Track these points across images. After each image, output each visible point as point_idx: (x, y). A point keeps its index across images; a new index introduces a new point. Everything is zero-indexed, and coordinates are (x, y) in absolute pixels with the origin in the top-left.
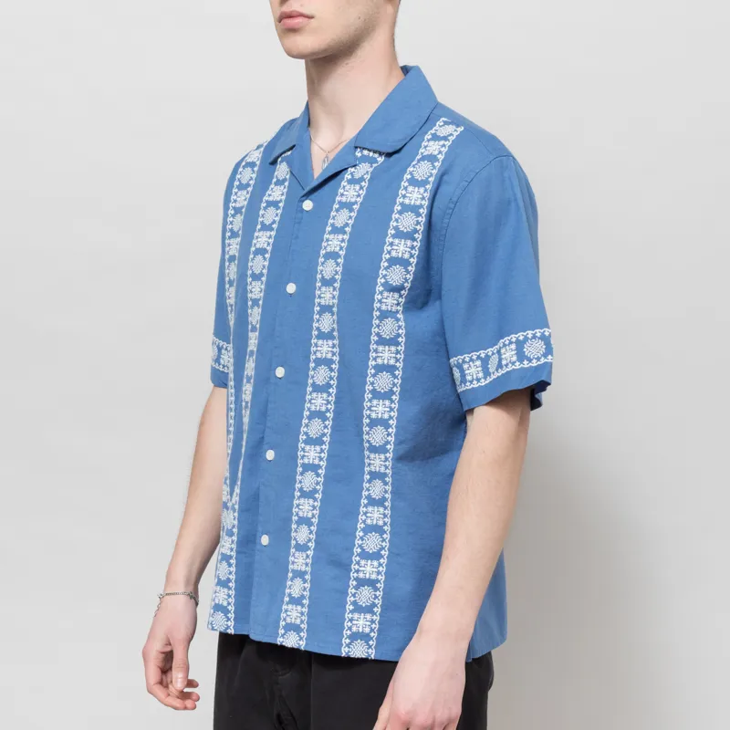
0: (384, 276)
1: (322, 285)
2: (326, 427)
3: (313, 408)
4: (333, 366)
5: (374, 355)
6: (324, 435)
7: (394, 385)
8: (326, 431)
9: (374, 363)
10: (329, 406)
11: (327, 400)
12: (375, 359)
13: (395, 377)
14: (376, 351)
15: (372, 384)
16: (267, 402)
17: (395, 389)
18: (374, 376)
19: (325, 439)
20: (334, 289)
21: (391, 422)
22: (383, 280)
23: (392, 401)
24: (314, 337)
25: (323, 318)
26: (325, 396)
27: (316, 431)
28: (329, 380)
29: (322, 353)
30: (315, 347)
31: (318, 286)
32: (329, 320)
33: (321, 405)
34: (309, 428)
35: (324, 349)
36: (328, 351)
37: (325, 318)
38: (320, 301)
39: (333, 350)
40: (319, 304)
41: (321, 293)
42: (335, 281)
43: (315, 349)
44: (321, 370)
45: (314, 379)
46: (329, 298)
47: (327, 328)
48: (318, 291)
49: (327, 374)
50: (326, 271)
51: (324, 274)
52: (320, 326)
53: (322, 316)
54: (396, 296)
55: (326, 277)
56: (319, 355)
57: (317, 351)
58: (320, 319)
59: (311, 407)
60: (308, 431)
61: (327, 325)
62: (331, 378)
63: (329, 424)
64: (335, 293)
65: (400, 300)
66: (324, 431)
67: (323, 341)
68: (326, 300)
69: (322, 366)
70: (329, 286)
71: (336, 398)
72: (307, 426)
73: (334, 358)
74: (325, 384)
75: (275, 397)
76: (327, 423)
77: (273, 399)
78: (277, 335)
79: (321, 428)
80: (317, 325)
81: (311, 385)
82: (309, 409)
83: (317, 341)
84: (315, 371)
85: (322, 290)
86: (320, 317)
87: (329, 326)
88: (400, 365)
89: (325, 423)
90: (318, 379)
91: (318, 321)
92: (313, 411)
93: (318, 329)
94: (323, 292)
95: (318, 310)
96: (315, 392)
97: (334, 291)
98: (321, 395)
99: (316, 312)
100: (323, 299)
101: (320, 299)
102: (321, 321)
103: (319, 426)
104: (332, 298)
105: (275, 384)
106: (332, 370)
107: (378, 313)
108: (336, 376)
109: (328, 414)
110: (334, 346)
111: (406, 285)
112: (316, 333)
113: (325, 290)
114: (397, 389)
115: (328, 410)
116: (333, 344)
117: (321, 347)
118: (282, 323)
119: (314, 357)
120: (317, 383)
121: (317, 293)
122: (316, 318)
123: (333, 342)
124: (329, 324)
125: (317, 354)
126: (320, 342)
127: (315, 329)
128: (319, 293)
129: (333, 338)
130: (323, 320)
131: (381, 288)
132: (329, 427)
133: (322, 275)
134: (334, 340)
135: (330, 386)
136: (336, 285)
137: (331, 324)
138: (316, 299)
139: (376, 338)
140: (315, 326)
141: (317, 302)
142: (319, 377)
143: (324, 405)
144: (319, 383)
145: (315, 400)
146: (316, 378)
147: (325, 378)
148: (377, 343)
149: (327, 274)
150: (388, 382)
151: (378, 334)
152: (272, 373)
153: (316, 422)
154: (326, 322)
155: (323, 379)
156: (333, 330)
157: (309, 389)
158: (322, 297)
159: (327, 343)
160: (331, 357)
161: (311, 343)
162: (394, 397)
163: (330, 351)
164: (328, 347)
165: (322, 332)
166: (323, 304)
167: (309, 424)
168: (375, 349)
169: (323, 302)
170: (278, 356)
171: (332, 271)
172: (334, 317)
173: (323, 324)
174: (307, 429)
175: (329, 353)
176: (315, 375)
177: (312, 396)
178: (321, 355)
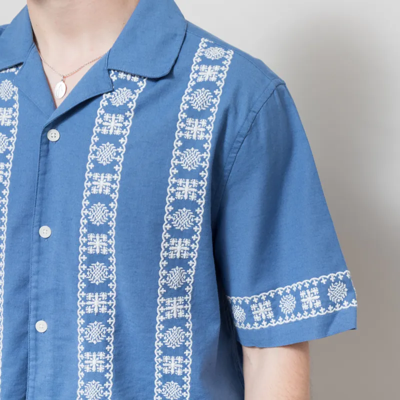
0: (170, 222)
1: (89, 232)
2: (105, 389)
3: (88, 369)
4: (110, 321)
5: (162, 309)
6: (105, 398)
7: (186, 339)
8: (106, 393)
9: (162, 318)
10: (108, 366)
11: (105, 360)
12: (163, 314)
13: (186, 330)
14: (164, 305)
15: (162, 340)
16: (27, 358)
17: (187, 344)
18: (163, 332)
20: (109, 237)
21: (185, 379)
22: (169, 227)
23: (185, 357)
24: (81, 290)
25: (92, 269)
26: (102, 355)
27: (94, 395)
28: (105, 336)
29: (94, 308)
30: (83, 301)
31: (83, 232)
32: (101, 271)
33: (98, 365)
34: (86, 390)
35: (96, 303)
36: (102, 305)
37: (95, 268)
38: (86, 249)
39: (108, 303)
40: (86, 253)
41: (88, 241)
42: (109, 228)
43: (83, 303)
44: (94, 326)
45: (85, 337)
46: (101, 247)
47: (99, 279)
48: (82, 237)
49: (102, 330)
50: (94, 216)
51: (90, 219)
52: (88, 277)
53: (90, 267)
54: (187, 242)
55: (95, 223)
56: (89, 310)
57: (86, 305)
58: (88, 269)
59: (85, 368)
60: (85, 394)
61: (99, 277)
62: (108, 334)
63: (109, 386)
64: (110, 242)
65: (193, 246)
66: (104, 394)
67: (94, 295)
68: (95, 248)
69: (96, 323)
70: (100, 234)
71: (114, 356)
72: (83, 388)
73: (110, 312)
74: (100, 341)
75: (36, 354)
76: (107, 384)
77: (34, 356)
78: (33, 284)
79: (100, 391)
80: (84, 276)
81: (82, 344)
82: (83, 370)
83: (85, 294)
84: (86, 329)
85: (88, 237)
86: (88, 267)
87: (102, 277)
88: (189, 316)
89: (105, 385)
90: (91, 337)
91: (85, 272)
92: (88, 373)
93: (86, 281)
94: (91, 240)
95: (84, 260)
96: (89, 351)
97: (108, 239)
98: (96, 355)
99: (81, 262)
100: (91, 247)
101: (86, 247)
102: (90, 272)
103: (98, 389)
104: (106, 247)
105: (36, 340)
106: (108, 326)
107: (165, 263)
108: (113, 332)
109: (107, 375)
110: (109, 298)
111: (196, 228)
112: (84, 285)
113: (94, 237)
114: (189, 344)
115: (106, 371)
116: (108, 296)
117: (91, 301)
118: (38, 272)
119: (83, 313)
120: (90, 342)
121: (82, 240)
122: (82, 269)
123: (109, 294)
124: (102, 275)
125: (86, 310)
126: (90, 296)
127: (81, 281)
128: (85, 240)
129: (108, 290)
130: (93, 271)
131: (168, 236)
132: (109, 389)
133: (89, 220)
134: (109, 292)
135: (106, 343)
136: (110, 232)
137: (104, 275)
138: (80, 246)
139: (163, 291)
140: (81, 278)
141: (82, 251)
142: (92, 334)
143: (101, 365)
144: (92, 341)
145: (89, 360)
146: (88, 336)
147: (100, 335)
148: (165, 296)
149: (95, 219)
150: (179, 337)
151: (165, 286)
152: (31, 328)
153: (93, 384)
154: (96, 273)
155: (98, 337)
156: (109, 281)
157: (81, 348)
158: (90, 246)
159: (100, 296)
160: (106, 311)
161: (77, 297)
162: (187, 352)
163: (105, 305)
164: (102, 300)
165: (92, 284)
166: (91, 253)
167: (86, 386)
168: (162, 302)
169: (91, 251)
170: (36, 309)
171: (102, 216)
172: (109, 267)
173: (92, 275)
174: (84, 392)
175: (103, 306)
176: (86, 333)
177: (85, 355)
178: (92, 309)
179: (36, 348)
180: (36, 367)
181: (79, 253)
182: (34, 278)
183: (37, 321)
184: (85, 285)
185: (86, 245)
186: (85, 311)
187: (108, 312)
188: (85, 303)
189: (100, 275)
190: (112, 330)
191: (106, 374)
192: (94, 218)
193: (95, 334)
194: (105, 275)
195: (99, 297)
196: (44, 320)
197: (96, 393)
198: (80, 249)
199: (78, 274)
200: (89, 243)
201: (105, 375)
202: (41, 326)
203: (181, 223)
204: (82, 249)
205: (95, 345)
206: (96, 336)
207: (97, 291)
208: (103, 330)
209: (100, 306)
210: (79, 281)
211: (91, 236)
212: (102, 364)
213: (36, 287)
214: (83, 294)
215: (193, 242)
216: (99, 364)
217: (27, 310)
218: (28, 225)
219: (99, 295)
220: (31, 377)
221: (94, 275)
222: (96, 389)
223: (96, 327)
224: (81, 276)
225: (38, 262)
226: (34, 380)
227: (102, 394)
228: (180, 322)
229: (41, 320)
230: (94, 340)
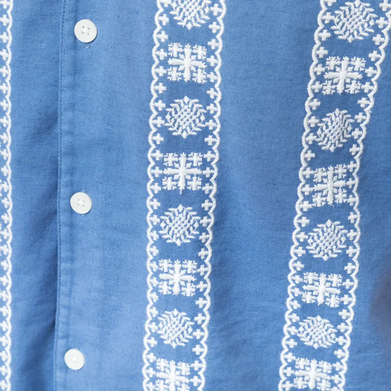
0: (329, 26)
1: (171, 40)
2: (196, 327)
3: (165, 289)
4: (206, 205)
5: (307, 189)
6: (195, 342)
7: (349, 243)
8: (198, 334)
9: (306, 206)
10: (201, 286)
11: (197, 275)
12: (309, 198)
13: (349, 226)
14: (310, 181)
15: (304, 244)
17: (350, 251)
18: (307, 230)
19: (197, 349)
20: (210, 52)
21: (343, 314)
22: (326, 35)
23: (346, 276)
24: (153, 146)
25: (175, 109)
26: (190, 265)
27: (176, 335)
28: (198, 233)
29: (177, 180)
30: (157, 168)
31: (159, 40)
32: (192, 114)
33: (183, 283)
34: (161, 325)
35: (182, 172)
36: (192, 176)
37: (181, 108)
38: (165, 71)
39: (204, 172)
40: (164, 79)
41: (169, 57)
42: (211, 35)
43: (158, 171)
44: (177, 214)
45: (161, 232)
46: (193, 69)
47: (188, 128)
48: (159, 49)
49: (192, 222)
50: (181, 10)
51: (175, 15)
52: (167, 124)
53: (172, 105)
54: (358, 63)
55: (183, 24)
56: (169, 184)
57: (163, 176)
58: (168, 110)
59: (160, 287)
60: (159, 332)
61: (187, 123)
62: (202, 229)
63: (203, 321)
64: (212, 60)
65: (370, 71)
66: (194, 334)
67: (179, 156)
68: (183, 71)
69: (180, 207)
70: (192, 45)
71: (213, 266)
72: (156, 320)
73: (207, 188)
74: (189, 241)
75: (72, 251)
76: (199, 318)
77: (68, 254)
78: (65, 127)
79: (187, 330)
80: (160, 122)
81: (155, 243)
82: (156, 290)
83: (161, 155)
84: (163, 217)
85: (170, 49)
86: (168, 106)
87: (193, 125)
88: (354, 200)
89: (196, 319)
90: (171, 232)
91: (162, 114)
92: (166, 296)
93: (163, 130)
94: (175, 55)
95: (160, 92)
96: (167, 257)
97: (208, 56)
98: (180, 265)
99: (155, 96)
100: (175, 69)
101: (165, 68)
102: (171, 114)
103: (183, 326)
104: (202, 69)
105: (71, 226)
106: (203, 213)
107: (316, 103)
108: (211, 224)
109: (200, 302)
110: (205, 164)
111: (377, 39)
112: (159, 138)
113: (181, 50)
114: (354, 252)
115: (199, 294)
116: (204, 160)
117: (173, 167)
118: (74, 105)
119: (157, 188)
120: (168, 241)
121: (158, 54)
122: (156, 108)
123: (205, 156)
124: (194, 121)
125: (164, 183)
126: (170, 158)
127: (154, 130)
128: (163, 54)
129: (204, 148)
130: (176, 113)
131: (323, 52)
132: (204, 326)
133: (171, 17)
134: (206, 153)
135: (198, 244)
136: (212, 43)
137: (197, 121)
138: (154, 66)
139: (310, 155)
140: (155, 126)
141: (157, 74)
142: (173, 228)
143: (189, 284)
144: (174, 240)
145: (167, 273)
146: (166, 231)
147: (188, 230)
148: (313, 164)
149: (184, 17)
150: (337, 239)
151: (314, 147)
152: (62, 204)
153: (174, 317)
154: (182, 116)
155: (184, 234)
156: (206, 132)
157: (152, 251)
158: (172, 66)
159: (190, 159)
160: (200, 187)
161: (147, 159)
162: (349, 267)
163: (197, 175)
164: (192, 167)
165: (175, 136)
166: (174, 79)
167: (160, 319)
168: (307, 177)
169: (174, 76)
170: (72, 171)
171: (199, 12)
172: (208, 108)
173: (176, 120)
174: (157, 328)
175: (195, 178)
176: (163, 225)
177: (161, 265)
178: (175, 183)
179: (72, 240)
180: (71, 272)
181: (152, 79)
182: (65, 116)
183: (73, 193)
184: (162, 139)
185: (164, 63)
186: (161, 185)
187: (203, 188)
188: (161, 172)
189: (191, 121)
190: (209, 221)
191: (198, 299)
192: (182, 14)
193: (179, 228)
194: (200, 121)
195: (187, 162)
196: (86, 192)
197: (179, 332)
198: (153, 70)
199: (149, 117)
200: (170, 62)
201: (197, 302)
202: (81, 203)
203: (349, 27)
204: (157, 71)
205: (179, 247)
206: (181, 232)
207: (183, 150)
208: (195, 222)
209: (189, 177)
210: (150, 130)
211: (175, 48)
212: (192, 282)
213: (70, 133)
214: (158, 155)
215: (370, 64)
216: (186, 282)
217: (55, 172)
218: (52, 15)
219: (187, 156)
220: (63, 289)
221: (178, 120)
222: (180, 326)
223: (180, 215)
224: (155, 122)
225: (73, 86)
226: (69, 295)
227: (191, 334)
228: (338, 212)
229: (80, 191)
230: (177, 238)
